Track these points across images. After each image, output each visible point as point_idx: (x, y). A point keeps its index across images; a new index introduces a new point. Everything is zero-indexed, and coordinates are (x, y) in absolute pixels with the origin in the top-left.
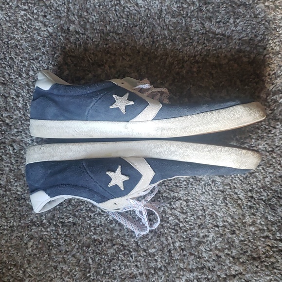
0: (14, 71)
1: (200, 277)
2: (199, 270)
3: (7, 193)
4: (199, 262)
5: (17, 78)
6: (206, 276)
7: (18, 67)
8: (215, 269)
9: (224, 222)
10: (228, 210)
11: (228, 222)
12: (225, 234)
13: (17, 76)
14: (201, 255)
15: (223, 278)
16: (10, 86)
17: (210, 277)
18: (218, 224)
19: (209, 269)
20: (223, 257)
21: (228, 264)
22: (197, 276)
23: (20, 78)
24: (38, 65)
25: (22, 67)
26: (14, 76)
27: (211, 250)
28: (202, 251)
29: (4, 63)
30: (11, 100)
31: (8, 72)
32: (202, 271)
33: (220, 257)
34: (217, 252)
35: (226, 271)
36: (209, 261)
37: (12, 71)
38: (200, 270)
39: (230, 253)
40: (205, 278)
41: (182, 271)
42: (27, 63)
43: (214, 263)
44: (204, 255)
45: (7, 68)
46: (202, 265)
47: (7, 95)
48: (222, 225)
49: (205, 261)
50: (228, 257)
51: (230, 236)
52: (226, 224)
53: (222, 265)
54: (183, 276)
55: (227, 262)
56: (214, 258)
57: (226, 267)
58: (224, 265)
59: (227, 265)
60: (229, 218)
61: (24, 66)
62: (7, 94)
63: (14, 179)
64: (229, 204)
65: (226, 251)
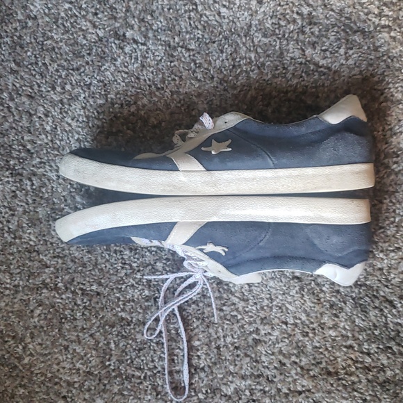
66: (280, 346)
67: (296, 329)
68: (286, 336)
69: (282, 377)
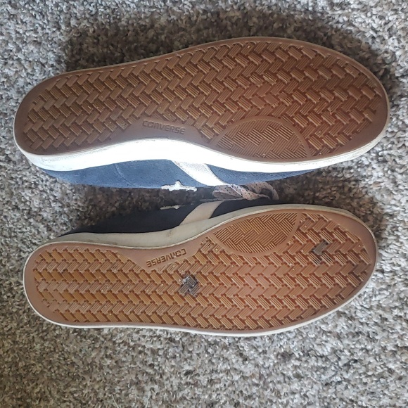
0: (48, 21)
1: (353, 347)
2: (351, 337)
3: (65, 209)
4: (351, 325)
5: (54, 32)
6: (363, 346)
7: (52, 14)
8: (377, 337)
9: (394, 265)
10: (400, 247)
11: (399, 266)
12: (395, 284)
13: (54, 29)
14: (354, 315)
15: (392, 351)
16: (46, 47)
17: (369, 347)
18: (384, 267)
19: (368, 336)
20: (392, 321)
21: (400, 331)
22: (349, 345)
23: (58, 33)
24: (82, 8)
25: (58, 13)
26: (49, 29)
27: (370, 309)
28: (356, 308)
29: (33, 9)
30: (50, 69)
31: (41, 23)
32: (356, 339)
33: (386, 319)
34: (380, 312)
35: (396, 341)
36: (367, 324)
37: (46, 21)
38: (354, 337)
39: (402, 314)
40: (362, 349)
41: (324, 336)
42: (64, 7)
43: (375, 327)
44: (359, 314)
45: (37, 17)
46: (356, 330)
47: (44, 61)
48: (390, 269)
49: (362, 324)
50: (399, 321)
51: (404, 289)
52: (398, 268)
53: (388, 331)
54: (326, 342)
55: (398, 328)
56: (376, 321)
57: (395, 336)
58: (392, 333)
59: (398, 333)
60: (403, 260)
61: (61, 11)
62: (43, 58)
63: (71, 190)
64: (402, 237)
65: (396, 312)
66: (378, 298)
67: (396, 277)
68: (384, 287)
69: (385, 334)
